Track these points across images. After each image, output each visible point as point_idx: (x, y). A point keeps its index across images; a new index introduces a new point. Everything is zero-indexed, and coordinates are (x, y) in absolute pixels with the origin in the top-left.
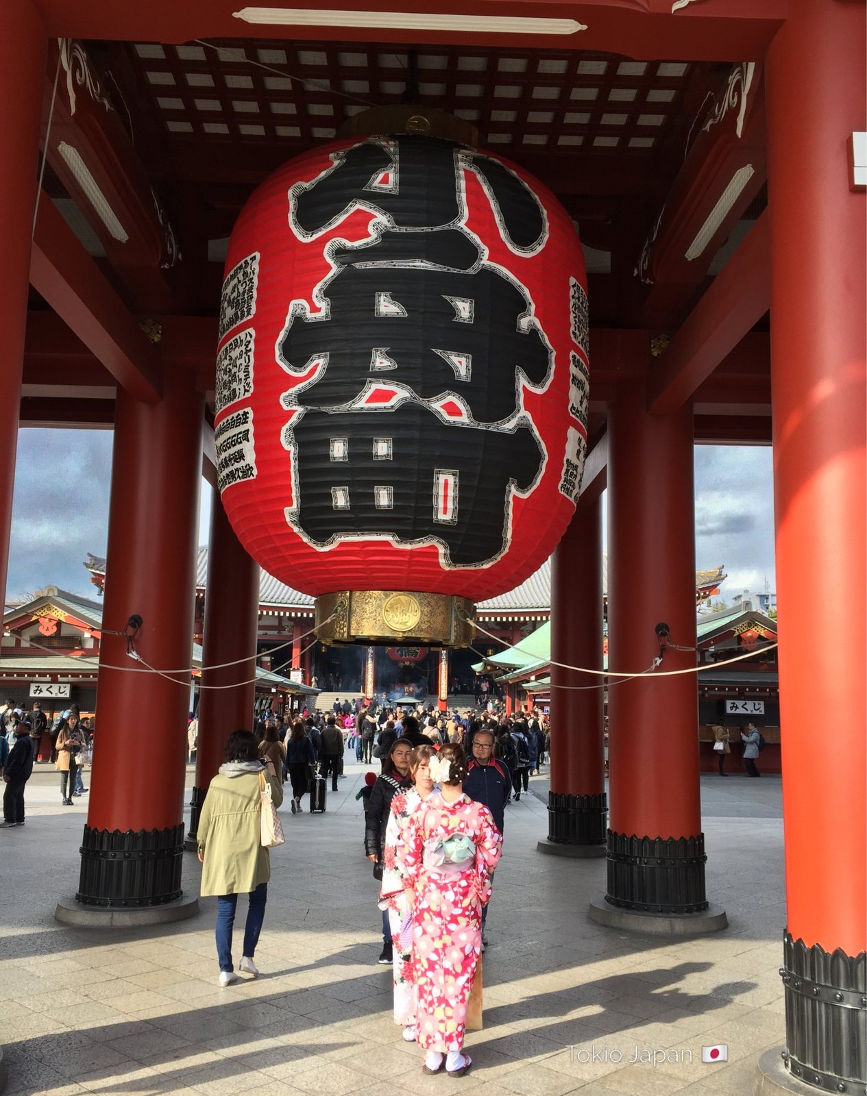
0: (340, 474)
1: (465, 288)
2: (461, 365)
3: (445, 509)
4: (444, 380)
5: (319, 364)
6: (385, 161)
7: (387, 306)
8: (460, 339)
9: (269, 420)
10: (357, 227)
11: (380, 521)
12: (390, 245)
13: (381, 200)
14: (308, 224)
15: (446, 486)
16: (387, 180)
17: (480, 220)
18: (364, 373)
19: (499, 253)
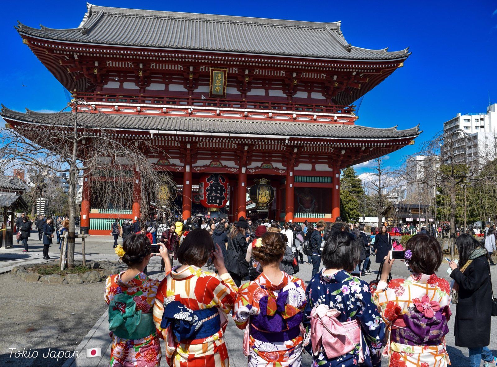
0: (211, 200)
1: (219, 186)
2: (219, 192)
3: (218, 202)
4: (218, 193)
5: (209, 192)
6: (213, 177)
7: (214, 188)
8: (219, 190)
9: (205, 196)
10: (211, 182)
11: (213, 203)
12: (214, 184)
13: (213, 180)
14: (208, 181)
15: (218, 200)
16: (214, 179)
17: (220, 181)
18: (212, 193)
19: (222, 183)
